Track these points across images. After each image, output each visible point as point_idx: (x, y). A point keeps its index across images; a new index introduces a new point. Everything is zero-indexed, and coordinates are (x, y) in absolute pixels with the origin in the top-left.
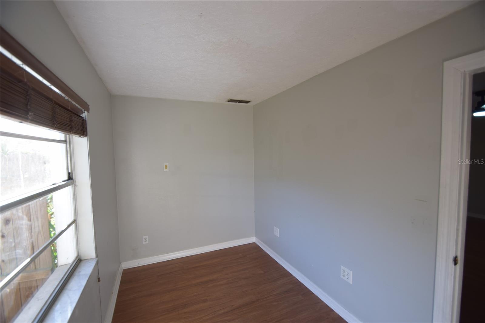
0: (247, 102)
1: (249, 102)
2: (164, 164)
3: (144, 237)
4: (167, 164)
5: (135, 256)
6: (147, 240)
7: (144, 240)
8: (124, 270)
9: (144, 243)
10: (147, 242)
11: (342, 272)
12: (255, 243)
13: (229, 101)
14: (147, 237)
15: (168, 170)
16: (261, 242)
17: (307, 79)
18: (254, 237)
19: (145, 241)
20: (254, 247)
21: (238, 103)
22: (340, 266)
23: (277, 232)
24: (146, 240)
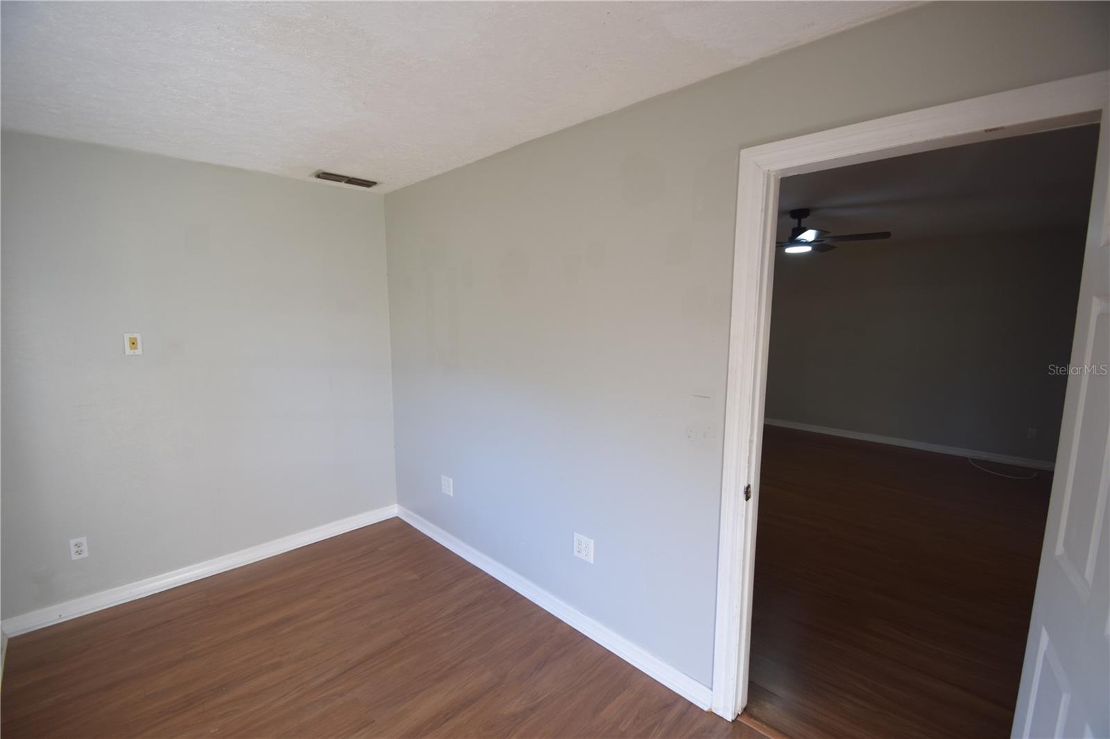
0: (368, 184)
1: (374, 183)
2: (127, 337)
3: (73, 542)
4: (137, 335)
5: (48, 596)
6: (85, 548)
7: (73, 549)
8: (10, 640)
9: (75, 557)
10: (85, 554)
11: (576, 544)
12: (397, 518)
13: (318, 176)
14: (83, 540)
15: (139, 352)
16: (411, 513)
17: (508, 148)
18: (396, 505)
19: (79, 553)
20: (397, 528)
21: (343, 185)
22: (573, 534)
23: (448, 486)
24: (83, 548)
